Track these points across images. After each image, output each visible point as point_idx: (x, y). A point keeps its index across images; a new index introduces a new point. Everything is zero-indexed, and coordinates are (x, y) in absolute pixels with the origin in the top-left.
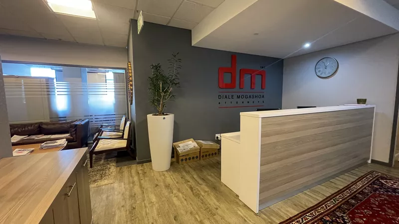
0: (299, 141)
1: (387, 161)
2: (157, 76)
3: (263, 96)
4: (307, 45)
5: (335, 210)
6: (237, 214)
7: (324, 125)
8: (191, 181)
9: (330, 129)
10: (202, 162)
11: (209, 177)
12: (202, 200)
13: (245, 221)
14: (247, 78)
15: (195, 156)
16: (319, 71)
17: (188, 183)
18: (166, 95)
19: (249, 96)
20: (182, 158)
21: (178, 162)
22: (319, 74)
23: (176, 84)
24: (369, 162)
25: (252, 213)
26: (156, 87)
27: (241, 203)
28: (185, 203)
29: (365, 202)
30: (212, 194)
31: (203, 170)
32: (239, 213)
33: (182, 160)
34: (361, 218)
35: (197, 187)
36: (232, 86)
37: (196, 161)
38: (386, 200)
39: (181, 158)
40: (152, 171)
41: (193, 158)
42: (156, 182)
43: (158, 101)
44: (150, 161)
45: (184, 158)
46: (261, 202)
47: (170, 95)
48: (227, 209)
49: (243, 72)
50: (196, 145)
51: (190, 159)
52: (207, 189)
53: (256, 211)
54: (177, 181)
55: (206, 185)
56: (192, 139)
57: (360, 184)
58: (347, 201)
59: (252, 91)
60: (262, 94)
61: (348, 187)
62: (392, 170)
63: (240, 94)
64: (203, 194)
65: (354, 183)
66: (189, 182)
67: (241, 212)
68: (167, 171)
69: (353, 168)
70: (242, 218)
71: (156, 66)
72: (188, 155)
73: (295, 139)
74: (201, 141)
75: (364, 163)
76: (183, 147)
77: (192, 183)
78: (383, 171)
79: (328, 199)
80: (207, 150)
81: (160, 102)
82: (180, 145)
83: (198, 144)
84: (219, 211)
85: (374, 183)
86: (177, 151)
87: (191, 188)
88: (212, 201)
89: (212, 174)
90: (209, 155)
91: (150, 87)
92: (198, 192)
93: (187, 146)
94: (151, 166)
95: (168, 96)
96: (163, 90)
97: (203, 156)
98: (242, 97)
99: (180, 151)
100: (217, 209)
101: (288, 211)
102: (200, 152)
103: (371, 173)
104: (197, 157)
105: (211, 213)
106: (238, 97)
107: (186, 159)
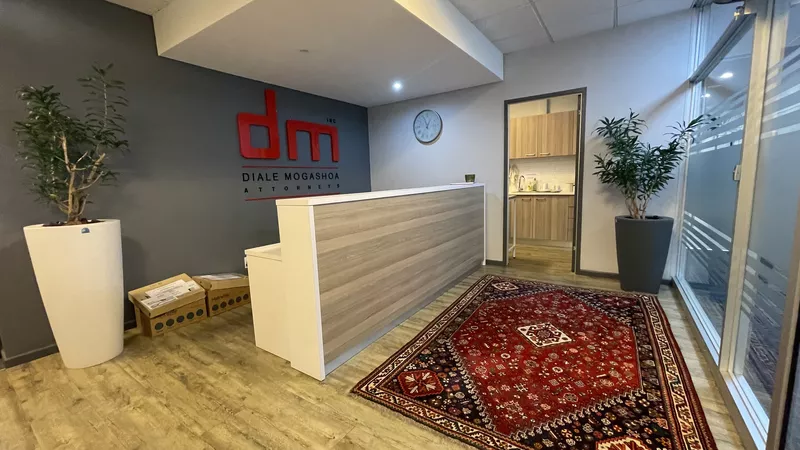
0: (385, 242)
1: (501, 259)
2: (46, 119)
3: (337, 176)
4: (397, 86)
5: (437, 338)
6: (284, 393)
7: (420, 215)
8: (184, 363)
9: (429, 219)
10: (215, 320)
11: (230, 346)
12: (210, 393)
13: (300, 399)
14: (303, 138)
15: (195, 311)
16: (419, 132)
17: (176, 370)
18: (87, 172)
19: (309, 176)
20: (158, 320)
21: (147, 333)
22: (419, 136)
23: (117, 145)
24: (484, 264)
25: (314, 384)
26: (45, 152)
27: (294, 374)
28: (165, 411)
29: (474, 316)
30: (235, 374)
31: (216, 335)
32: (290, 390)
33: (159, 326)
34: (466, 338)
35: (199, 372)
36: (272, 153)
37: (197, 322)
38: (495, 308)
39: (153, 324)
40: (61, 372)
41: (190, 316)
42: (77, 394)
43: (62, 188)
44: (56, 350)
45: (164, 320)
46: (329, 359)
47: (98, 172)
48: (266, 392)
49: (293, 126)
50: (196, 287)
51: (180, 319)
52: (222, 369)
53: (321, 376)
54: (142, 374)
55: (223, 362)
56: (184, 275)
57: (469, 296)
58: (454, 321)
59: (315, 164)
60: (334, 172)
61: (457, 303)
62: (507, 269)
63: (293, 171)
64: (212, 380)
65: (464, 295)
66: (179, 366)
67: (294, 388)
68: (112, 361)
69: (465, 276)
70: (295, 396)
71: (40, 93)
72: (173, 311)
73: (379, 240)
74: (209, 277)
75: (478, 266)
76: (159, 295)
77: (186, 367)
78: (497, 272)
79: (430, 325)
80: (226, 293)
81: (67, 188)
82: (149, 293)
83: (199, 283)
84: (249, 402)
85: (486, 290)
86: (142, 309)
87: (183, 379)
88: (232, 386)
89: (236, 338)
90: (231, 302)
91: (23, 150)
92: (201, 381)
93: (170, 291)
94: (60, 361)
95: (92, 173)
96: (72, 160)
97: (215, 308)
98: (297, 176)
99: (149, 307)
100: (244, 399)
101: (373, 360)
102: (206, 299)
103: (484, 278)
104: (200, 312)
105: (229, 410)
106: (288, 177)
107: (170, 323)
